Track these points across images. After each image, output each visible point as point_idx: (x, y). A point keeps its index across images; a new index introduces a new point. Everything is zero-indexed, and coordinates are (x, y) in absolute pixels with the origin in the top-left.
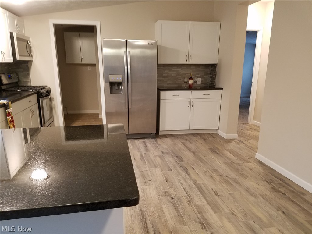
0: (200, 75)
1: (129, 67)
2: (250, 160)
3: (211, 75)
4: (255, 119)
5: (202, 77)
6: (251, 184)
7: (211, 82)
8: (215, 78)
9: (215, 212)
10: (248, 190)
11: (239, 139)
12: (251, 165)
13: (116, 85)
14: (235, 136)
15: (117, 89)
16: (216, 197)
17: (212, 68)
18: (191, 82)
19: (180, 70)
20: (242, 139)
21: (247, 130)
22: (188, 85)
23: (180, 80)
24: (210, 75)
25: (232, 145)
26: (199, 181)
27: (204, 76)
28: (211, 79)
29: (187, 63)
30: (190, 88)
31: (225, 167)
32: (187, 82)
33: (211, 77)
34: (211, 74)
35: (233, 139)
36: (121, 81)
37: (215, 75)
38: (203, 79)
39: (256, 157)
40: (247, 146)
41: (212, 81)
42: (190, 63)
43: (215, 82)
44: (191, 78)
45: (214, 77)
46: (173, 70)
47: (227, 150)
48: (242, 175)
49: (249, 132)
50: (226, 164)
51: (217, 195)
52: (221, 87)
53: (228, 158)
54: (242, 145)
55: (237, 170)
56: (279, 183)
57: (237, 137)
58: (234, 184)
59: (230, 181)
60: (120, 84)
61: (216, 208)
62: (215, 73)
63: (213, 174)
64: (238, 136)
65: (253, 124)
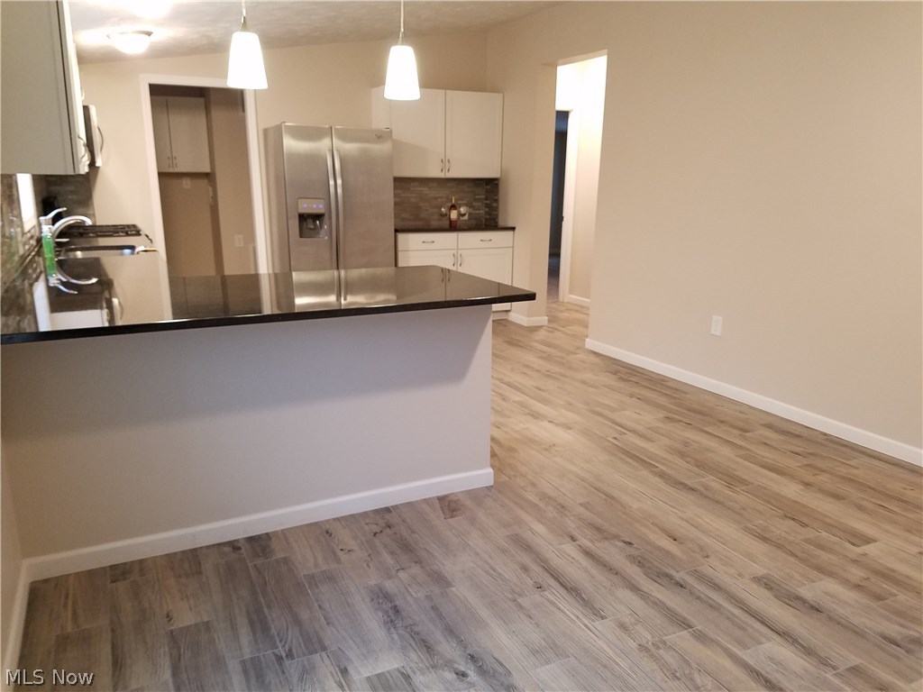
0: (464, 202)
1: (339, 182)
2: (577, 351)
3: (488, 202)
4: (571, 292)
5: (469, 205)
6: (588, 376)
7: (488, 217)
8: (497, 208)
9: (546, 405)
10: (584, 382)
11: (551, 326)
12: (581, 356)
13: (310, 221)
14: (543, 320)
15: (311, 229)
16: (541, 393)
17: (488, 187)
18: (454, 215)
19: (425, 190)
20: (555, 325)
21: (562, 312)
22: (448, 223)
23: (427, 210)
24: (485, 202)
25: (542, 334)
26: (507, 380)
27: (474, 204)
28: (487, 210)
29: (442, 175)
30: (453, 227)
31: (541, 362)
32: (447, 215)
33: (487, 206)
34: (486, 199)
35: (541, 327)
36: (322, 211)
37: (496, 201)
38: (471, 210)
39: (586, 347)
40: (567, 335)
41: (490, 214)
42: (449, 175)
43: (497, 216)
44: (453, 207)
45: (495, 205)
46: (412, 189)
47: (537, 341)
48: (571, 368)
49: (565, 315)
50: (541, 358)
51: (540, 390)
52: (510, 225)
53: (541, 351)
54: (558, 334)
55: (562, 364)
56: (629, 373)
57: (546, 323)
58: (562, 378)
59: (554, 375)
60: (319, 217)
61: (545, 402)
62: (495, 198)
63: (525, 370)
64: (549, 321)
65: (568, 303)
